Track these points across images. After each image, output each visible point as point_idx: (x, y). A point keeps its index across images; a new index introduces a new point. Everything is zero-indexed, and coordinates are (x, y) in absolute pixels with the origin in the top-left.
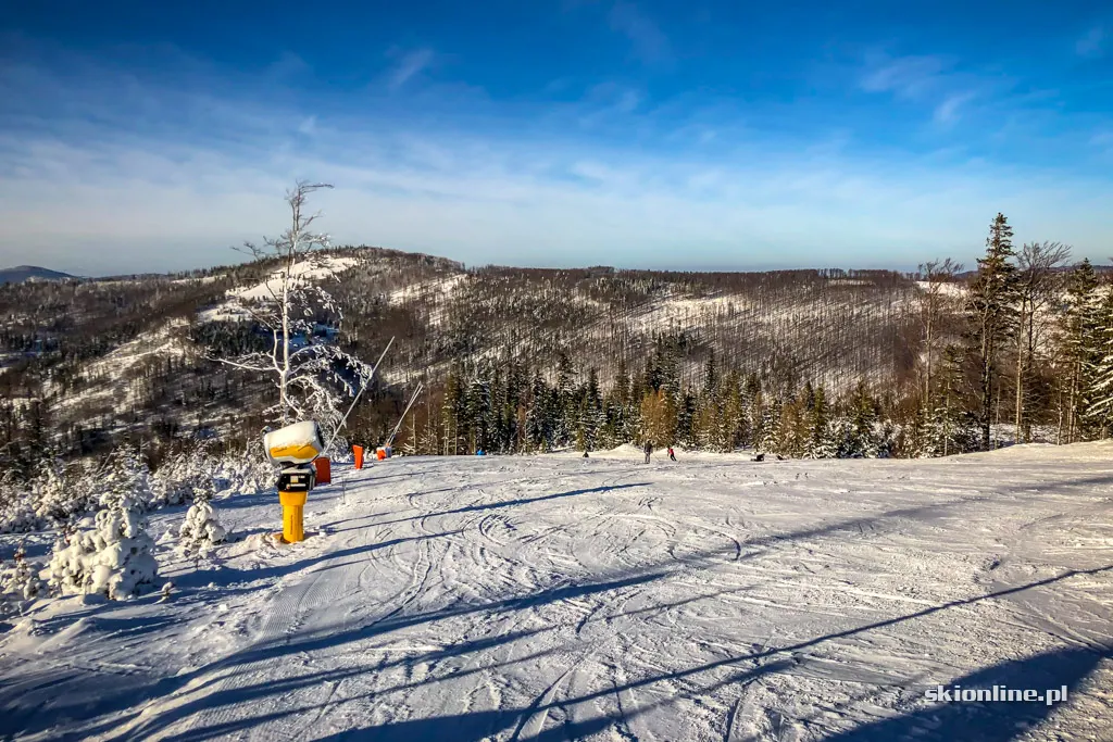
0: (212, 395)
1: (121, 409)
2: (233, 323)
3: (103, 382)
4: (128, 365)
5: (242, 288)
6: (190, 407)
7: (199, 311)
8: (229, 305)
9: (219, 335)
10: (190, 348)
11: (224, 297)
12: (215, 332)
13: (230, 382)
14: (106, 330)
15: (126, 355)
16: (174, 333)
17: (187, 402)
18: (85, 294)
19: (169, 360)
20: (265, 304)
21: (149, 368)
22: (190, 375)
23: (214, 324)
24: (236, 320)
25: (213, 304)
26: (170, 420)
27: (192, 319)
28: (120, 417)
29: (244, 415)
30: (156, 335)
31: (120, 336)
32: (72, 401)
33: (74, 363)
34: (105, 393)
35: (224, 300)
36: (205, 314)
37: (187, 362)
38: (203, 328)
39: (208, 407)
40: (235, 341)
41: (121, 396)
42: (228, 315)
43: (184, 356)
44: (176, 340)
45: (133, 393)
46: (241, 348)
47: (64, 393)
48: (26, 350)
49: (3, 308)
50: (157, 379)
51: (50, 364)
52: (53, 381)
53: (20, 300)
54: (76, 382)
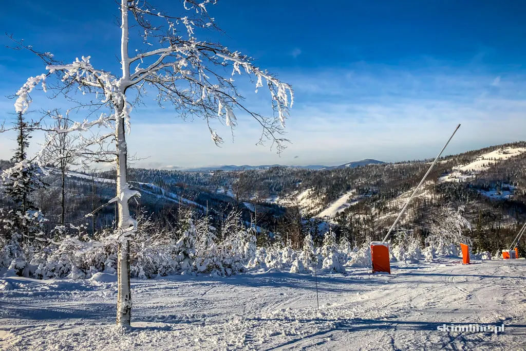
1: (404, 222)
2: (456, 183)
3: (396, 210)
4: (407, 202)
5: (461, 166)
7: (439, 177)
8: (454, 174)
9: (449, 189)
10: (435, 195)
11: (451, 170)
12: (447, 187)
14: (397, 186)
15: (405, 198)
16: (428, 187)
18: (388, 170)
19: (425, 200)
20: (473, 173)
21: (416, 204)
22: (435, 208)
23: (447, 183)
24: (458, 181)
25: (446, 173)
26: (426, 229)
27: (436, 181)
28: (403, 226)
31: (403, 189)
32: (383, 217)
33: (384, 200)
34: (397, 215)
35: (451, 172)
36: (442, 178)
37: (434, 201)
38: (441, 185)
40: (458, 192)
41: (404, 216)
42: (453, 179)
43: (432, 199)
44: (428, 191)
45: (408, 215)
46: (461, 195)
47: (379, 214)
48: (366, 194)
49: (357, 176)
50: (419, 209)
51: (375, 200)
52: (376, 208)
53: (363, 173)
54: (384, 209)
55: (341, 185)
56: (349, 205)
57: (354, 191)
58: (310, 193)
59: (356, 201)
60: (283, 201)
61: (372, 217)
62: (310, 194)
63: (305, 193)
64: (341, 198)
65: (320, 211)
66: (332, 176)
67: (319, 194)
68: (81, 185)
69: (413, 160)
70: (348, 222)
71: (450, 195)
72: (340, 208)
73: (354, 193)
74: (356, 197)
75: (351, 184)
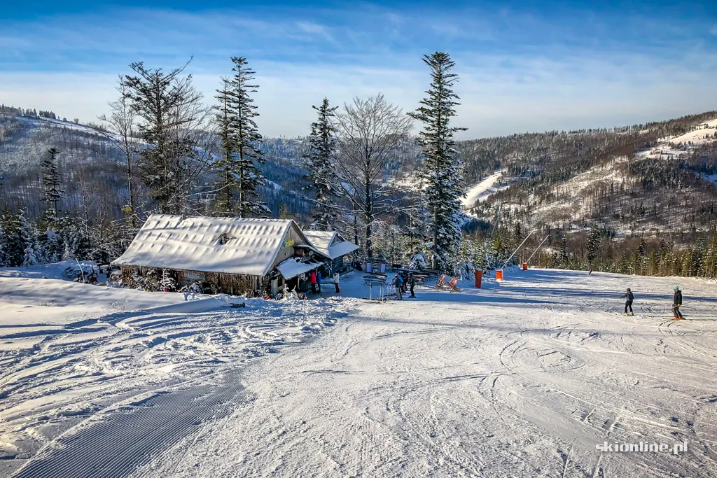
0: (643, 213)
1: (577, 217)
2: (663, 160)
3: (566, 197)
4: (583, 187)
5: (671, 137)
6: (625, 220)
7: (637, 152)
8: (660, 148)
9: (651, 169)
10: (628, 178)
11: (656, 143)
12: (648, 166)
13: (657, 205)
14: (570, 164)
15: (582, 181)
16: (617, 167)
17: (623, 217)
18: (559, 141)
19: (612, 185)
20: (690, 147)
21: (597, 190)
22: (627, 197)
23: (648, 160)
24: (666, 159)
25: (648, 147)
26: (609, 229)
27: (630, 156)
28: (575, 222)
29: (667, 231)
30: (604, 168)
31: (579, 168)
32: (545, 209)
33: (549, 184)
34: (567, 205)
35: (656, 144)
36: (640, 154)
37: (625, 188)
38: (639, 163)
39: (639, 222)
40: (664, 174)
41: (577, 208)
42: (659, 155)
43: (624, 183)
44: (618, 171)
45: (585, 207)
46: (669, 179)
47: (540, 203)
48: (522, 176)
49: (511, 150)
50: (603, 198)
51: (534, 184)
52: (535, 195)
53: (521, 145)
54: (549, 196)
55: (486, 162)
56: (496, 190)
57: (506, 170)
59: (506, 184)
60: (400, 183)
61: (529, 208)
64: (485, 181)
66: (475, 149)
68: (89, 144)
69: (597, 128)
70: (492, 215)
71: (652, 178)
72: (482, 194)
73: (504, 174)
74: (507, 179)
75: (501, 160)
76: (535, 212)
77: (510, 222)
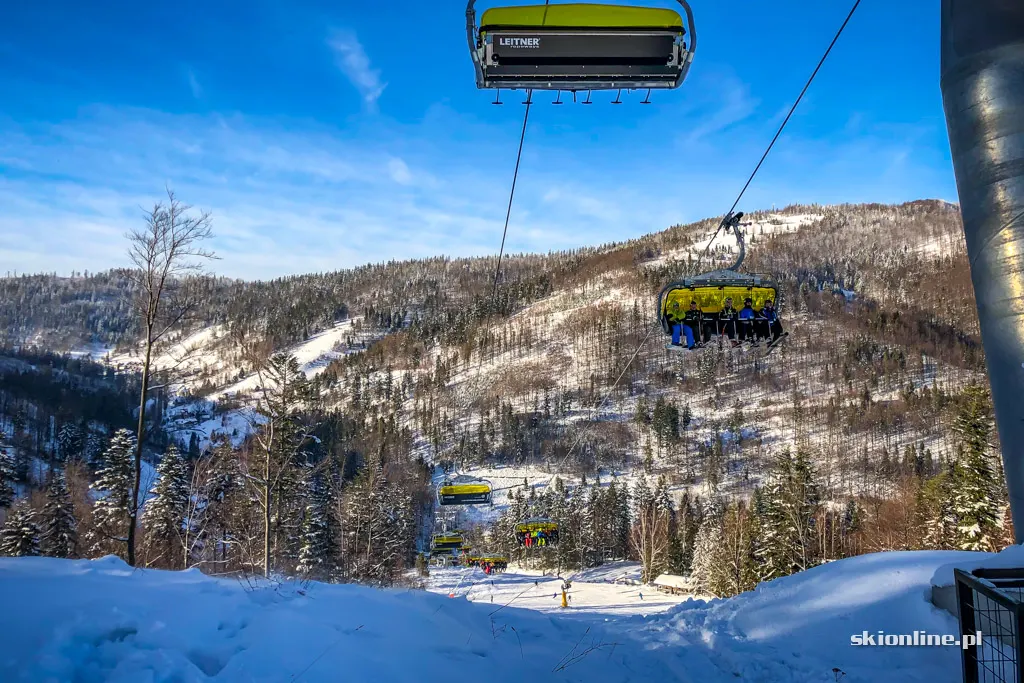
41: (563, 364)
45: (582, 359)
47: (467, 357)
54: (484, 343)
57: (359, 319)
58: (219, 334)
61: (443, 371)
62: (217, 338)
63: (202, 336)
65: (243, 375)
67: (247, 336)
70: (344, 396)
76: (459, 378)
77: (398, 406)
